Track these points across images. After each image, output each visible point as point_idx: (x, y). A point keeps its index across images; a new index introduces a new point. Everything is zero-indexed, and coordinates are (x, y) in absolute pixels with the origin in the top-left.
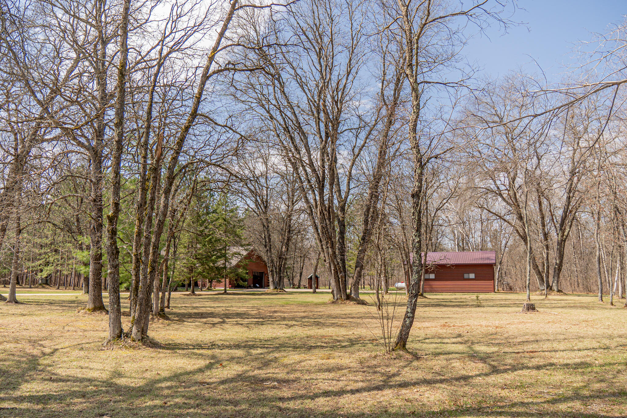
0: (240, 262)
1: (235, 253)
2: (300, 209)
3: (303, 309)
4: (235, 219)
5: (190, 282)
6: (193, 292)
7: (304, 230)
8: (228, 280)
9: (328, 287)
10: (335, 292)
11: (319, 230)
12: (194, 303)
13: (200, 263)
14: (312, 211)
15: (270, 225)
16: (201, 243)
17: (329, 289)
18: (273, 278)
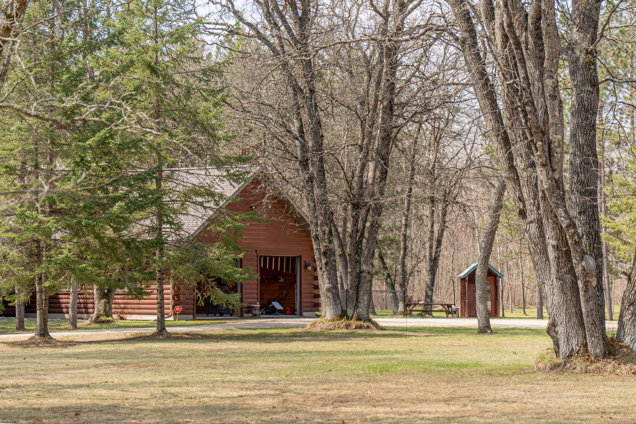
0: (211, 221)
1: (196, 191)
2: (428, 27)
3: (445, 390)
4: (192, 67)
5: (33, 297)
6: (44, 333)
7: (444, 102)
8: (169, 289)
9: (533, 311)
10: (560, 329)
11: (501, 104)
12: (46, 372)
13: (68, 226)
14: (472, 31)
15: (319, 86)
16: (67, 155)
17: (540, 316)
18: (332, 277)
